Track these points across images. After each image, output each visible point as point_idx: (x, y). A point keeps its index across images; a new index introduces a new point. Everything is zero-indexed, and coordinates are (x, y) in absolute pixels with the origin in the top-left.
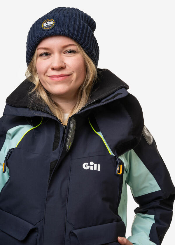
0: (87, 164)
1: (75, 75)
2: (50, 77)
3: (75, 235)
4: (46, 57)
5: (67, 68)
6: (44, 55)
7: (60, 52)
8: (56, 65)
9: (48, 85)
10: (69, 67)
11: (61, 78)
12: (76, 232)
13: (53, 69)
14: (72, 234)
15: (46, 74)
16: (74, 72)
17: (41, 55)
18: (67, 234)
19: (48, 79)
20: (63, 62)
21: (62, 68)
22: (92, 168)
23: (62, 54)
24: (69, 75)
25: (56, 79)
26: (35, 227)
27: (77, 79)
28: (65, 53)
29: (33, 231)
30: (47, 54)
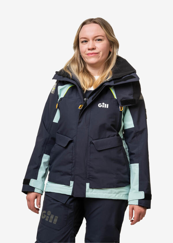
0: (101, 104)
1: (101, 53)
2: (87, 54)
3: (93, 143)
4: (85, 43)
5: (97, 49)
6: (84, 42)
7: (93, 40)
8: (90, 47)
9: (86, 59)
10: (98, 48)
11: (93, 55)
12: (94, 142)
13: (89, 49)
14: (91, 143)
15: (85, 53)
16: (100, 51)
17: (82, 42)
18: (89, 142)
19: (86, 56)
20: (94, 45)
21: (93, 49)
22: (103, 107)
23: (94, 41)
24: (97, 53)
25: (90, 55)
26: (72, 139)
27: (103, 55)
28: (96, 40)
29: (71, 142)
30: (86, 41)
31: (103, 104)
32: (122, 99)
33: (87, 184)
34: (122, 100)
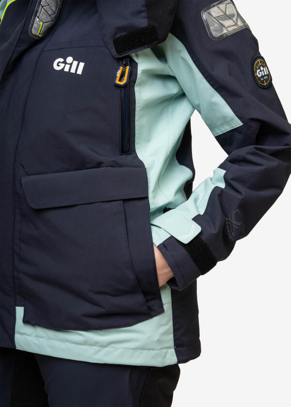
31: (70, 59)
32: (116, 33)
33: (17, 308)
34: (117, 37)
